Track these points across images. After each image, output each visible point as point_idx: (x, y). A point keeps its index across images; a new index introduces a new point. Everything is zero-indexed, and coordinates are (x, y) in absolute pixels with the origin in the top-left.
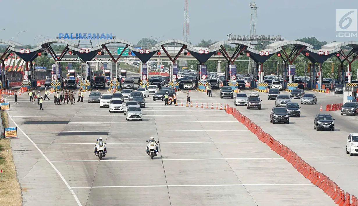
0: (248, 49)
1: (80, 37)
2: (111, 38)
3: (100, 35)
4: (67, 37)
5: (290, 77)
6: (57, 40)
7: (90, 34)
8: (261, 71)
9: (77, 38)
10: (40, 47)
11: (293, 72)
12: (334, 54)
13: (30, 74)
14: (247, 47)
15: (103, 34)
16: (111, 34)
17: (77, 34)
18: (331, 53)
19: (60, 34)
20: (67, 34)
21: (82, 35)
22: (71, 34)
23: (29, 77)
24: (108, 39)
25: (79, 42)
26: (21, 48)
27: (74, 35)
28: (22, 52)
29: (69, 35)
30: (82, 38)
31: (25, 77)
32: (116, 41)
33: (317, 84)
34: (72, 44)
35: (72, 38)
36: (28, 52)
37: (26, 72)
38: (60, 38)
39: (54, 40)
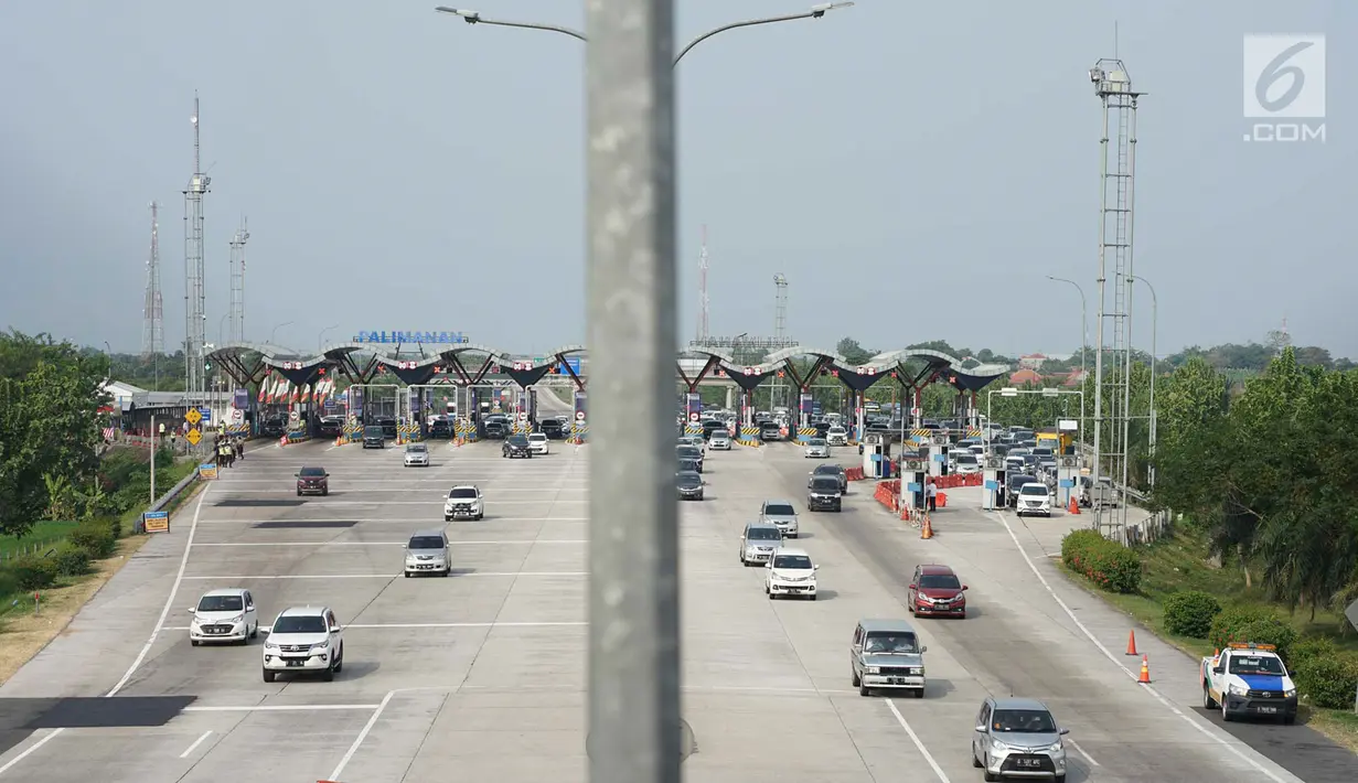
0: (721, 362)
1: (400, 339)
2: (459, 341)
3: (438, 335)
4: (374, 338)
5: (804, 417)
6: (355, 345)
7: (418, 333)
8: (747, 405)
9: (394, 341)
10: (323, 358)
11: (809, 406)
12: (887, 372)
13: (304, 409)
14: (720, 359)
15: (444, 334)
16: (460, 333)
17: (394, 333)
18: (881, 370)
19: (361, 333)
20: (375, 333)
21: (405, 334)
22: (383, 333)
23: (303, 415)
24: (452, 342)
25: (398, 349)
26: (287, 359)
27: (389, 334)
28: (288, 366)
29: (380, 335)
30: (404, 341)
31: (295, 415)
32: (468, 346)
33: (855, 429)
34: (382, 352)
35: (384, 341)
36: (299, 368)
37: (297, 406)
38: (361, 341)
39: (349, 345)
